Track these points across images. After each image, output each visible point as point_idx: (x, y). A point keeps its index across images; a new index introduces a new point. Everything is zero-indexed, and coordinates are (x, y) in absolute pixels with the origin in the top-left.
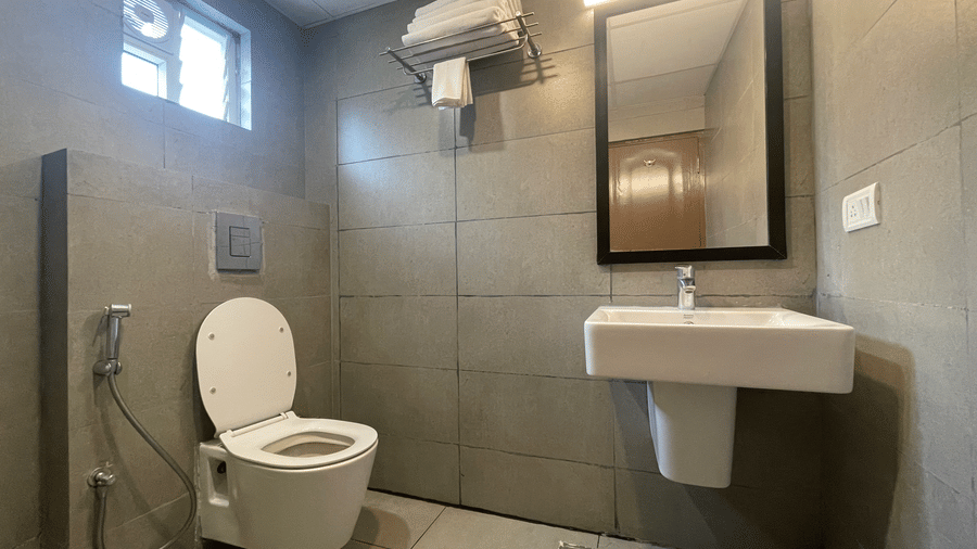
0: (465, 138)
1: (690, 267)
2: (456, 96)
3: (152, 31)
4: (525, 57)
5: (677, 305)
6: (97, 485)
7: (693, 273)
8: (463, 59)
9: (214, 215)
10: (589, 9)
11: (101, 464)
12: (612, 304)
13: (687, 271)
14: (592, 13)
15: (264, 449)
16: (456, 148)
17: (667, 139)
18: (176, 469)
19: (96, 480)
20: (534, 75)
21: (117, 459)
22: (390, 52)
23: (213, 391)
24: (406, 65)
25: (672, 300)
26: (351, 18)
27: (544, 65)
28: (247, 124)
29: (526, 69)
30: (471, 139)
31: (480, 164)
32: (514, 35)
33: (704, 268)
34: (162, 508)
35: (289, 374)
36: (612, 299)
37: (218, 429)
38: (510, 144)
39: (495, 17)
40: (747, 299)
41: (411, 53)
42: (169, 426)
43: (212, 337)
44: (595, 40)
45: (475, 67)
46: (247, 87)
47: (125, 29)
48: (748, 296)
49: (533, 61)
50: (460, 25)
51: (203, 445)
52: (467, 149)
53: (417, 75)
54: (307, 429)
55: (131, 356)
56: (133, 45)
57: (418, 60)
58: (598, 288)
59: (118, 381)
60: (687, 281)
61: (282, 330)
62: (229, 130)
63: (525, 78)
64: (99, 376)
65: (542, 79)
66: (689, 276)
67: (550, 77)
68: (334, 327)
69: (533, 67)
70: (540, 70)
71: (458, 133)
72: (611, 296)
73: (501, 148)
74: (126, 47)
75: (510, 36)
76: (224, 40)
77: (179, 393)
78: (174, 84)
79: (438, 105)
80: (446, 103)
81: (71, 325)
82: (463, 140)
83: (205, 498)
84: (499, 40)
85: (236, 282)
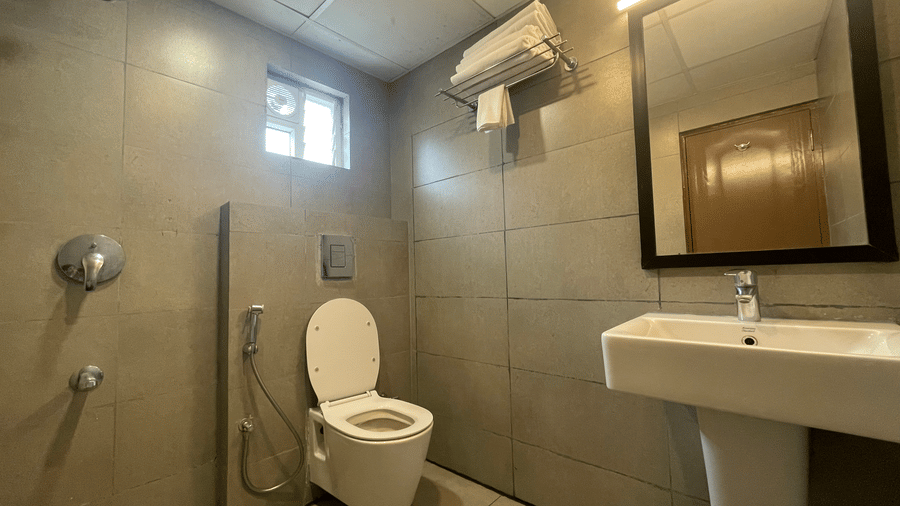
0: (511, 155)
1: (749, 273)
2: (496, 120)
3: (285, 110)
4: (563, 71)
5: (736, 314)
6: (244, 431)
7: (754, 279)
8: (503, 86)
9: (320, 237)
10: (623, 12)
11: (247, 415)
12: (661, 310)
13: (746, 277)
14: (627, 16)
15: (348, 420)
16: (504, 164)
17: (766, 117)
18: (290, 427)
19: (243, 427)
20: (571, 88)
21: (256, 414)
22: (442, 92)
23: (317, 370)
24: (457, 99)
25: (730, 309)
26: (422, 67)
27: (580, 76)
28: (347, 166)
29: (563, 83)
30: (516, 154)
31: (526, 177)
32: (548, 55)
33: (776, 272)
34: (284, 454)
35: (374, 360)
36: (660, 306)
37: (320, 400)
38: (550, 155)
39: (525, 45)
40: (839, 310)
41: (460, 89)
42: (287, 394)
43: (317, 328)
44: (630, 42)
45: (513, 91)
46: (347, 136)
47: (269, 112)
48: (841, 307)
49: (570, 74)
50: (495, 58)
51: (311, 410)
52: (513, 164)
53: (470, 105)
54: (381, 407)
55: (265, 341)
56: (273, 122)
57: (467, 94)
58: (644, 293)
59: (256, 358)
60: (746, 288)
61: (369, 324)
62: (336, 172)
63: (562, 91)
64: (246, 355)
65: (579, 90)
66: (749, 282)
67: (585, 87)
68: (412, 322)
69: (570, 80)
70: (577, 81)
71: (504, 151)
72: (660, 302)
73: (543, 160)
74: (268, 124)
75: (542, 58)
76: (333, 104)
77: (295, 369)
78: (300, 145)
79: (482, 130)
80: (488, 127)
81: (230, 319)
82: (509, 157)
83: (312, 451)
84: (530, 64)
85: (336, 287)
